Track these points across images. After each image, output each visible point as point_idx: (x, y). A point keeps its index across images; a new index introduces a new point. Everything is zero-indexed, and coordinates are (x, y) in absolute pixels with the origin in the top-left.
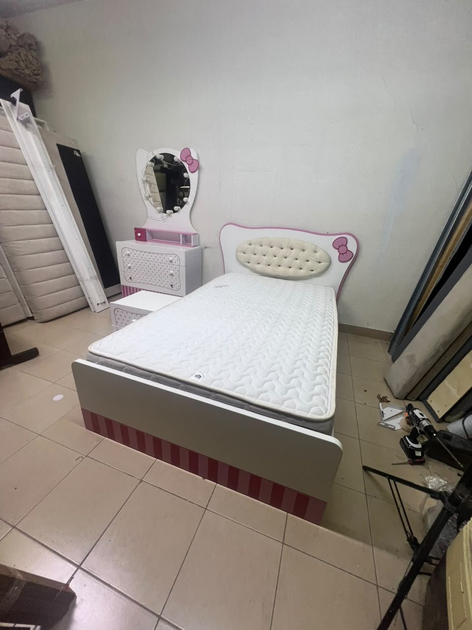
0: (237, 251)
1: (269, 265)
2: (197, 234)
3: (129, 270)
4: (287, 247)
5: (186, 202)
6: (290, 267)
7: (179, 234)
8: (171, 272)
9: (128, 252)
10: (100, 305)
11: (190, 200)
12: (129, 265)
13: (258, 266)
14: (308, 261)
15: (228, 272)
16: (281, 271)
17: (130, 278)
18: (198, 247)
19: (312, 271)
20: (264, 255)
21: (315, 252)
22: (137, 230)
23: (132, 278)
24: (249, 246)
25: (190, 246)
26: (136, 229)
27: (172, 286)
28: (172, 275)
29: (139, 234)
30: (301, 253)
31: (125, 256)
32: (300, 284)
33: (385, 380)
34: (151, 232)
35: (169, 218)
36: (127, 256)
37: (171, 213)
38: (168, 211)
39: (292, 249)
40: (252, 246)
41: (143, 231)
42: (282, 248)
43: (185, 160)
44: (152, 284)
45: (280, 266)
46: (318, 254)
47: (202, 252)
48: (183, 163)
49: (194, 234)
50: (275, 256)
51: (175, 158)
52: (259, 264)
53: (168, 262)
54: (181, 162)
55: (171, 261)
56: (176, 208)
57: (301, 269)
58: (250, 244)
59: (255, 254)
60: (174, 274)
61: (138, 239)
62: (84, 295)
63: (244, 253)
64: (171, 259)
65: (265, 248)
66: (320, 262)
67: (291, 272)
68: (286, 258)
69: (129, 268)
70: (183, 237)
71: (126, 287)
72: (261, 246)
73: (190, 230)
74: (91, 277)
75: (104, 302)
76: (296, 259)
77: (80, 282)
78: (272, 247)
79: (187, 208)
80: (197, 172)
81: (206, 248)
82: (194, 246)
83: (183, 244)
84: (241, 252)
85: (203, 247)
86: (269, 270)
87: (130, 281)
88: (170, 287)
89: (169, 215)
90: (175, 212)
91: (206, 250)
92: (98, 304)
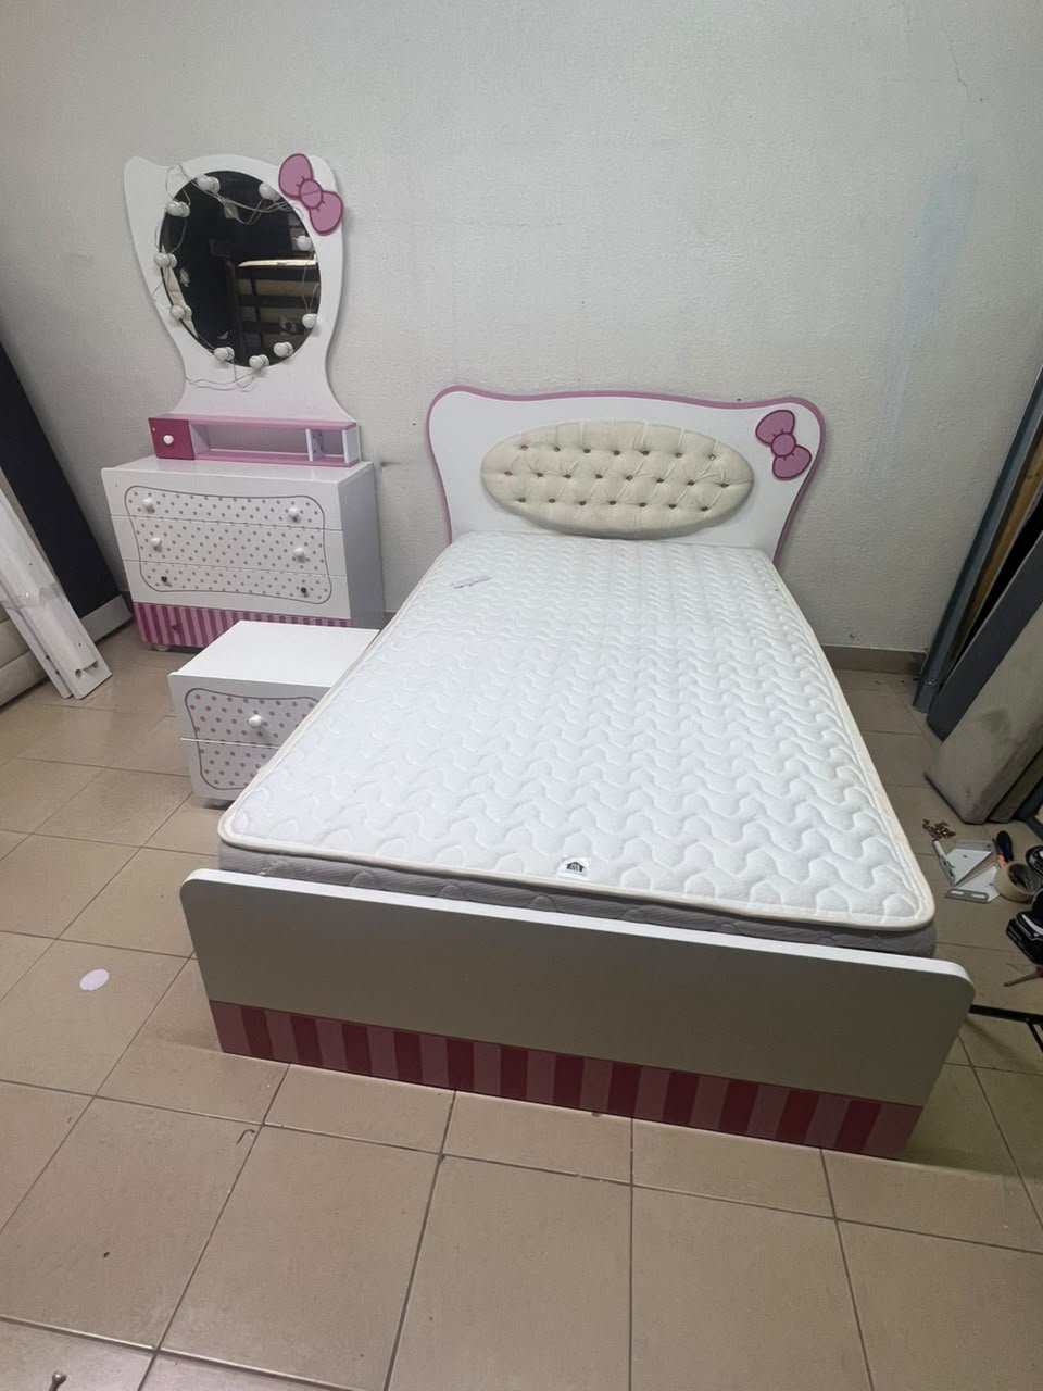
0: (484, 469)
1: (582, 503)
2: (354, 425)
3: (157, 556)
4: (634, 448)
5: (311, 330)
6: (643, 505)
7: (300, 430)
8: (299, 550)
9: (148, 501)
10: (84, 675)
11: (321, 320)
12: (156, 540)
13: (551, 506)
14: (691, 483)
15: (466, 531)
16: (616, 517)
17: (164, 579)
18: (362, 466)
19: (705, 509)
20: (568, 476)
21: (712, 456)
22: (160, 426)
23: (169, 580)
24: (521, 452)
25: (340, 462)
26: (152, 421)
27: (304, 590)
28: (301, 558)
29: (168, 439)
30: (675, 463)
31: (137, 513)
32: (675, 548)
33: (928, 779)
34: (206, 429)
35: (259, 381)
36: (144, 513)
37: (264, 365)
38: (256, 360)
39: (646, 453)
40: (531, 451)
41: (179, 427)
42: (617, 453)
43: (296, 193)
44: (237, 591)
45: (613, 503)
46: (717, 462)
47: (372, 479)
48: (291, 202)
49: (348, 428)
50: (599, 477)
51: (263, 190)
52: (552, 501)
53: (285, 522)
54: (282, 199)
55: (295, 519)
56: (281, 348)
57: (673, 506)
58: (524, 447)
59: (540, 475)
60: (308, 554)
61: (163, 452)
62: (26, 649)
63: (508, 473)
64: (294, 510)
65: (569, 457)
66: (724, 485)
67: (647, 517)
68: (629, 478)
69: (157, 548)
70: (313, 437)
71: (153, 607)
72: (558, 449)
73: (329, 413)
74: (42, 592)
75: (95, 665)
76: (660, 481)
77: (11, 613)
78: (587, 451)
79: (314, 346)
80: (339, 232)
81: (384, 464)
82: (352, 464)
83: (314, 460)
84: (500, 471)
85: (377, 464)
86: (583, 516)
87: (162, 587)
88: (298, 594)
89: (259, 371)
90: (274, 359)
91: (384, 469)
92: (78, 672)
